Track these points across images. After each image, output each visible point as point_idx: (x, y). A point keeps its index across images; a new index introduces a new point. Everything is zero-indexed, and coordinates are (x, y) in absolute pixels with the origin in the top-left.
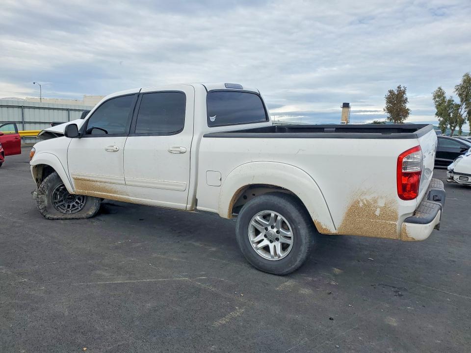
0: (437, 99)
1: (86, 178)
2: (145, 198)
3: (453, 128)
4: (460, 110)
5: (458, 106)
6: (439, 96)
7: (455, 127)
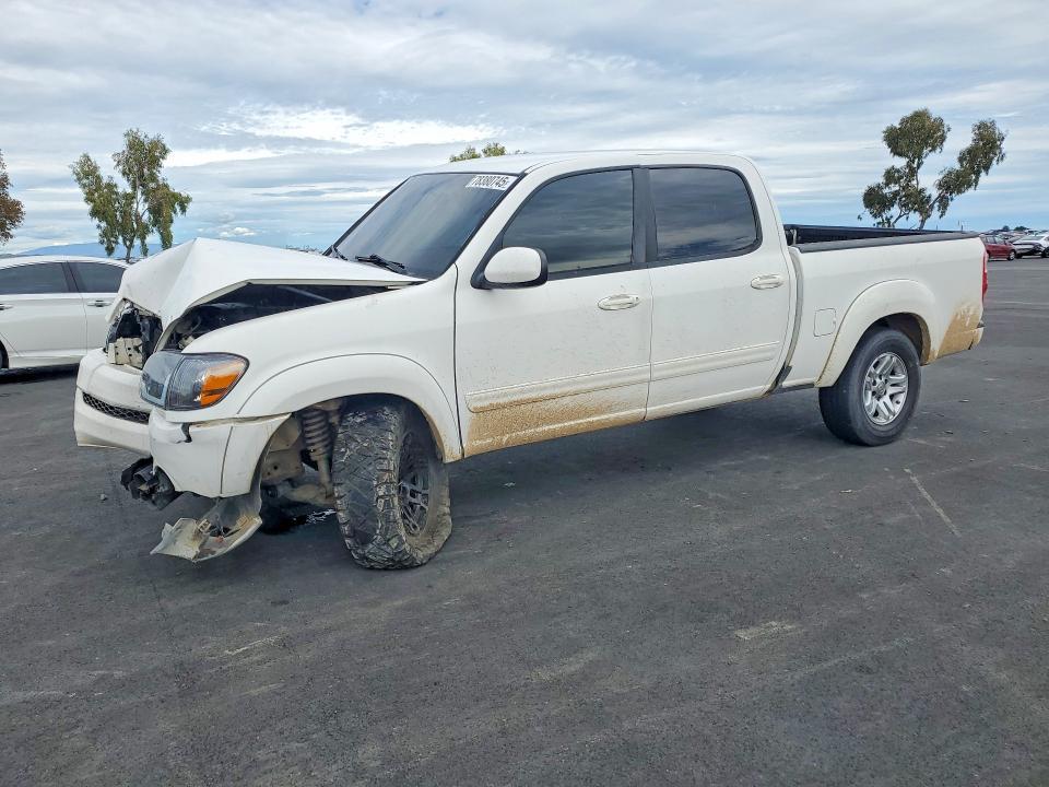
0: (85, 181)
1: (526, 396)
2: (685, 398)
3: (128, 243)
4: (135, 205)
5: (130, 198)
6: (87, 175)
7: (132, 241)
